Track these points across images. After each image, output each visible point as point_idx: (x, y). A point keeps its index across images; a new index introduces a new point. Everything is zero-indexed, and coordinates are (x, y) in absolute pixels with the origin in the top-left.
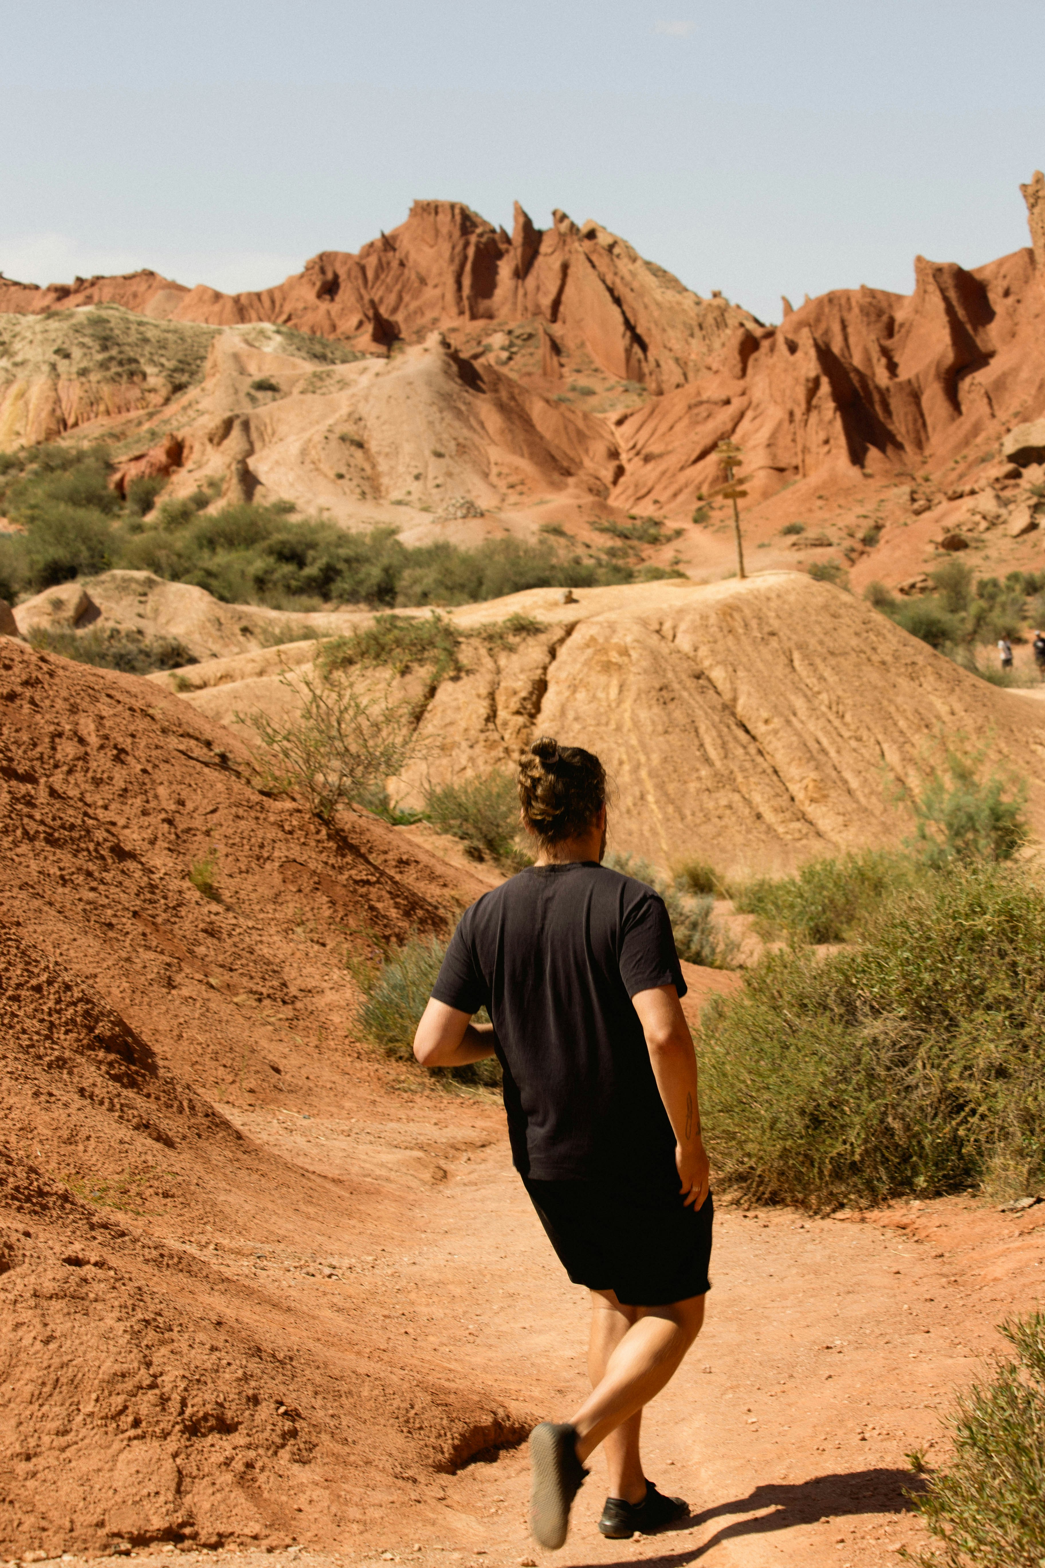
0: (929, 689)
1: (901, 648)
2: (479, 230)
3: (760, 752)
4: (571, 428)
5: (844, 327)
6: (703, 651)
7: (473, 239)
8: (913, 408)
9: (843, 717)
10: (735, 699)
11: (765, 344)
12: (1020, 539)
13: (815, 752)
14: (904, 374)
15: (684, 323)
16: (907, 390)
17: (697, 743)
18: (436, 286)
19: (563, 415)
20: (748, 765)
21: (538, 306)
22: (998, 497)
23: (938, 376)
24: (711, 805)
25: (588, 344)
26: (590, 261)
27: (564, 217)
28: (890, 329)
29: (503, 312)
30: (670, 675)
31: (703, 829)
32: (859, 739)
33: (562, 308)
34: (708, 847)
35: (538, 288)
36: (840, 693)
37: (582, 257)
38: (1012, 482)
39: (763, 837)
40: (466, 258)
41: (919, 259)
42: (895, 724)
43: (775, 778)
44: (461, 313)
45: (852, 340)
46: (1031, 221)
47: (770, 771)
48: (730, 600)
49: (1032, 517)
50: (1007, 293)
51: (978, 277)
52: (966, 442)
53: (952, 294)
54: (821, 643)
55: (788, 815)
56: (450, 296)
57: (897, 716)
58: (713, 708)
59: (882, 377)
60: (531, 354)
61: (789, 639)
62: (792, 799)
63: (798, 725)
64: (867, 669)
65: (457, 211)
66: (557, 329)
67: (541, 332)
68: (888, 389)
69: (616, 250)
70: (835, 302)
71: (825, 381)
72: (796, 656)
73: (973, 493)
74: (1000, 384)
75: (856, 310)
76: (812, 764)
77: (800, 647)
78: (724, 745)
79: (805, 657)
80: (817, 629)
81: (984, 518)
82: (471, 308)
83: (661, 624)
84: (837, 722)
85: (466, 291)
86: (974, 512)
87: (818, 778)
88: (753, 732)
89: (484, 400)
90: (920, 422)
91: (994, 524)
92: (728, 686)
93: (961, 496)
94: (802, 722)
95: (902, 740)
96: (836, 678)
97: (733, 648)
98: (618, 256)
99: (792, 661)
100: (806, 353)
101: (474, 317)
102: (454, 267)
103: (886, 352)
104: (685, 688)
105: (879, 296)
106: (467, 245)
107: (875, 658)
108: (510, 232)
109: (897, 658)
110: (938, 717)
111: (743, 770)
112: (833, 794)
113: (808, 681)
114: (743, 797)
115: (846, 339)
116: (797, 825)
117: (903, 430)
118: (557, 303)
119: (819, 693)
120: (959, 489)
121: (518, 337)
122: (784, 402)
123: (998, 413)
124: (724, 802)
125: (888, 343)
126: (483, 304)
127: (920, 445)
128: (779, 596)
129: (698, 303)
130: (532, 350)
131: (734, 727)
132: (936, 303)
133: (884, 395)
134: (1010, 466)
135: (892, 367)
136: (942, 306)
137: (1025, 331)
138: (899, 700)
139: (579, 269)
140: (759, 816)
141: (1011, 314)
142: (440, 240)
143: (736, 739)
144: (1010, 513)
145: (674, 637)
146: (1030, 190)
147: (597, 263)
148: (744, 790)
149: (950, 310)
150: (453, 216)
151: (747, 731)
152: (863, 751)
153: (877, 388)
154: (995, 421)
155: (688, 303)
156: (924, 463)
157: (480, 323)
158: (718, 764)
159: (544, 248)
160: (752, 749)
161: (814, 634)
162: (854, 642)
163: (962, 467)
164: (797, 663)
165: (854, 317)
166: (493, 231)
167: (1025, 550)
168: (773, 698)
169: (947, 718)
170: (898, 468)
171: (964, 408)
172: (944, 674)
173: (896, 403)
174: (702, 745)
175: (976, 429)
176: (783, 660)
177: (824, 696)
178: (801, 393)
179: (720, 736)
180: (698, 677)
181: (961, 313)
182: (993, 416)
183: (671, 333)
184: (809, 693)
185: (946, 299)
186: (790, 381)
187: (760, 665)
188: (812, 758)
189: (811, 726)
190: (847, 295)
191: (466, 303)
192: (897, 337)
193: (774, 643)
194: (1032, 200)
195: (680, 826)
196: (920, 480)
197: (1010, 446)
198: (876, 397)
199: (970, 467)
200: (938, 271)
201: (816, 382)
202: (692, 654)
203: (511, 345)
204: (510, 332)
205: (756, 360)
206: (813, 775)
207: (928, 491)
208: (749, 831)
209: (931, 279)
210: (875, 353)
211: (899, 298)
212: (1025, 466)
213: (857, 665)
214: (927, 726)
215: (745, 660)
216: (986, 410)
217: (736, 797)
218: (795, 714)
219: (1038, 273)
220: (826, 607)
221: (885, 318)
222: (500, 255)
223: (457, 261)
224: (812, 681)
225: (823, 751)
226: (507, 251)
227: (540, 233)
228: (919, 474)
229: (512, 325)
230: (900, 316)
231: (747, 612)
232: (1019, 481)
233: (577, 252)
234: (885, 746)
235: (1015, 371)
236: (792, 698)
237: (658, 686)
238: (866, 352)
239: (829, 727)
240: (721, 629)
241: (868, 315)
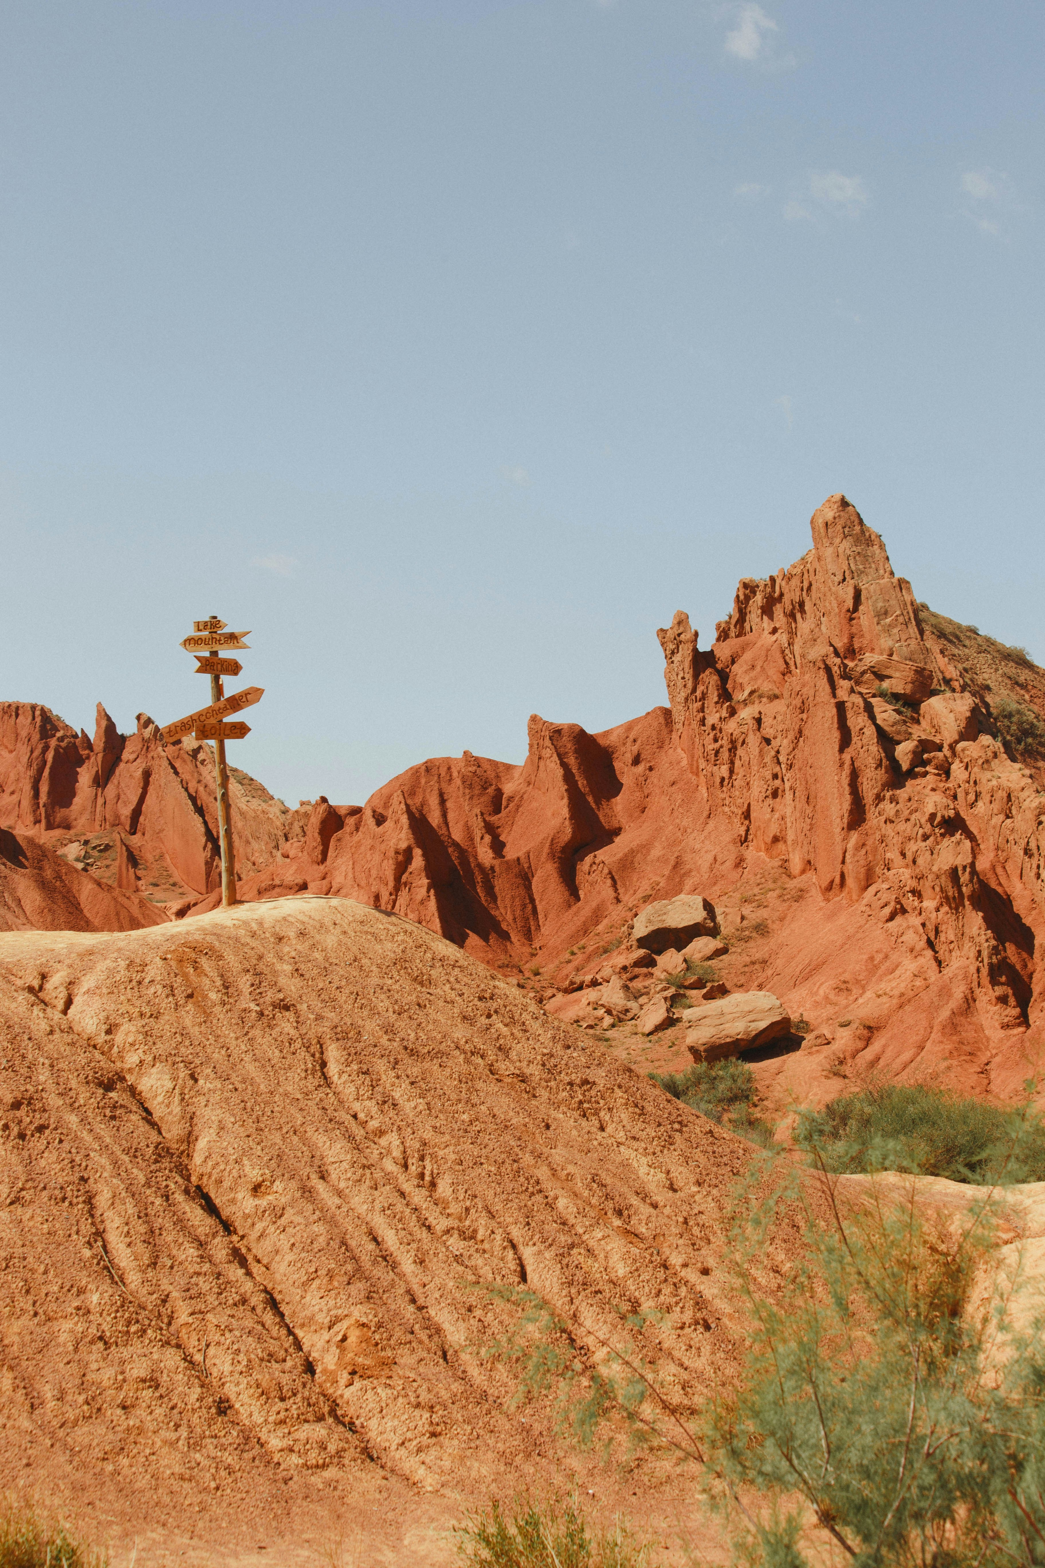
0: (621, 1135)
1: (558, 1049)
2: (59, 734)
3: (239, 1258)
4: (123, 914)
5: (443, 801)
6: (127, 1032)
7: (53, 742)
8: (522, 891)
9: (433, 1184)
10: (190, 1139)
11: (351, 821)
12: (653, 1038)
13: (366, 1263)
14: (511, 853)
15: (270, 835)
16: (516, 870)
17: (86, 1228)
18: (13, 793)
19: (115, 899)
20: (204, 1285)
21: (117, 816)
22: (626, 988)
23: (552, 855)
24: (107, 1375)
25: (167, 857)
26: (173, 767)
27: (149, 721)
28: (497, 803)
29: (81, 823)
30: (43, 1076)
31: (81, 1435)
32: (469, 1236)
33: (142, 819)
34: (88, 1479)
35: (118, 797)
36: (428, 1135)
37: (165, 763)
38: (644, 970)
39: (229, 1459)
40: (45, 762)
41: (534, 719)
42: (550, 1206)
43: (269, 1318)
44: (37, 821)
45: (451, 816)
46: (668, 674)
47: (257, 1299)
48: (198, 937)
49: (668, 1010)
50: (636, 761)
51: (602, 742)
52: (585, 931)
53: (572, 760)
54: (389, 1030)
55: (295, 1406)
56: (26, 803)
57: (551, 1187)
58: (134, 1153)
59: (485, 854)
60: (107, 866)
61: (319, 1018)
62: (309, 1368)
63: (332, 1201)
64: (487, 1087)
65: (38, 713)
66: (135, 840)
67: (118, 843)
68: (492, 868)
69: (201, 756)
70: (434, 771)
71: (417, 852)
72: (334, 1053)
73: (594, 983)
74: (627, 864)
75: (458, 782)
76: (359, 1288)
77: (341, 1035)
78: (151, 1236)
79: (352, 1056)
80: (382, 1003)
81: (609, 1012)
82: (47, 817)
83: (44, 977)
84: (419, 1197)
85: (43, 798)
86: (596, 1006)
87: (370, 1319)
88: (225, 1213)
89: (24, 875)
90: (530, 907)
91: (621, 1020)
92: (176, 1109)
93: (580, 988)
94: (340, 1194)
95: (563, 1239)
96: (421, 1103)
97: (195, 1031)
98: (203, 762)
99: (324, 1064)
100: (397, 822)
101: (50, 827)
102: (31, 773)
103: (491, 829)
104: (72, 1106)
105: (486, 766)
106: (46, 748)
107: (503, 1067)
108: (92, 737)
109: (551, 1071)
110: (643, 1195)
111: (191, 1294)
112: (406, 1359)
113: (356, 1106)
114: (188, 1359)
115: (444, 815)
116: (319, 1431)
117: (509, 917)
118: (137, 813)
119: (381, 1133)
120: (578, 980)
121: (94, 848)
122: (369, 884)
123: (624, 898)
124: (139, 1369)
125: (494, 819)
126: (61, 814)
127: (528, 935)
128: (302, 934)
129: (285, 812)
130: (108, 862)
131: (179, 1197)
132: (553, 768)
133: (488, 874)
134: (642, 952)
135: (498, 847)
136: (560, 772)
137: (658, 802)
138: (558, 1155)
139: (162, 775)
140: (223, 1407)
141: (641, 783)
142: (19, 744)
143: (181, 1223)
144: (641, 1007)
145: (69, 1003)
146: (670, 635)
147: (180, 770)
148: (192, 1343)
149: (568, 777)
150: (34, 718)
151: (211, 1208)
152: (478, 1261)
153: (480, 866)
154: (620, 906)
155: (274, 811)
156: (533, 955)
157: (57, 833)
158: (133, 1279)
159: (126, 755)
160: (219, 1249)
161: (374, 1012)
162: (460, 1033)
163: (580, 958)
164: (333, 1069)
165: (455, 790)
166: (76, 736)
167: (662, 1050)
168: (277, 1138)
169: (661, 1196)
170: (503, 959)
171: (581, 893)
172: (649, 1108)
173: (501, 885)
174: (99, 1234)
175: (597, 916)
176: (303, 1057)
177: (392, 1140)
178: (389, 869)
179: (144, 1215)
180: (108, 1086)
181: (581, 783)
182: (618, 901)
183: (255, 845)
184: (359, 1133)
185: (564, 765)
186: (377, 857)
187: (251, 1068)
188: (358, 1273)
189: (359, 1201)
190: (448, 764)
191: (42, 810)
192: (504, 813)
193: (286, 1025)
194: (672, 646)
195: (25, 1424)
196: (527, 974)
197: (641, 929)
198: (479, 878)
199: (589, 959)
200: (557, 732)
201: (408, 854)
202: (101, 1038)
203: (87, 856)
204: (86, 842)
205: (339, 840)
206: (359, 1313)
207: (538, 986)
208: (195, 1444)
209: (548, 742)
210: (478, 831)
211: (509, 767)
212: (659, 953)
213: (467, 1079)
214: (619, 1213)
215: (218, 1056)
216: (611, 893)
217: (171, 1359)
218: (323, 1176)
219: (675, 736)
220: (401, 962)
221: (491, 790)
222: (80, 762)
223: (35, 766)
224: (366, 1107)
225: (386, 1258)
226: (88, 758)
227: (123, 738)
228: (527, 967)
229: (89, 836)
230: (508, 789)
231: (232, 960)
232: (653, 970)
233: (160, 757)
234: (528, 1253)
235: (646, 847)
236: (320, 1140)
237: (9, 1099)
238: (468, 829)
239: (400, 1206)
240: (172, 991)
241: (471, 787)
